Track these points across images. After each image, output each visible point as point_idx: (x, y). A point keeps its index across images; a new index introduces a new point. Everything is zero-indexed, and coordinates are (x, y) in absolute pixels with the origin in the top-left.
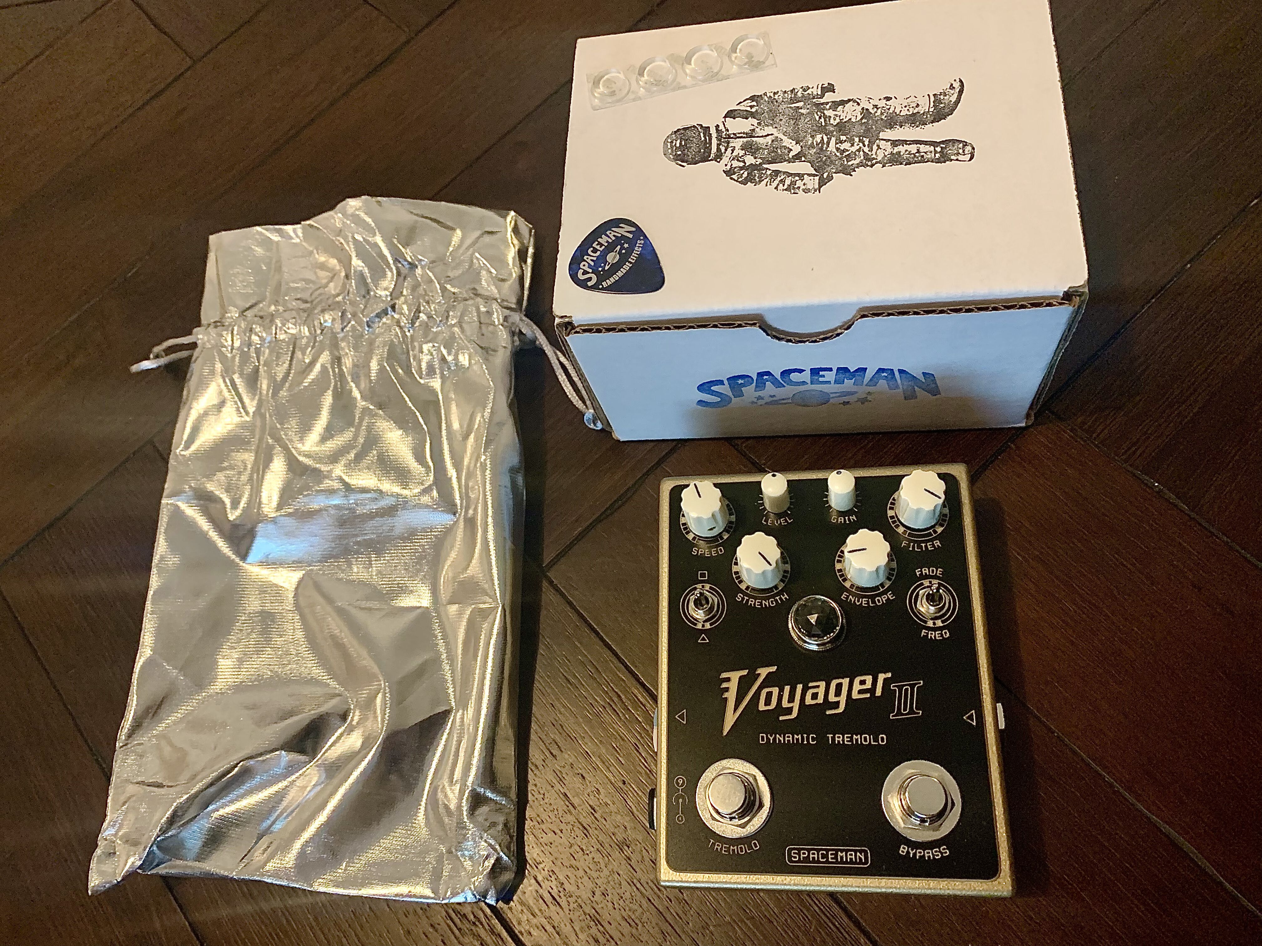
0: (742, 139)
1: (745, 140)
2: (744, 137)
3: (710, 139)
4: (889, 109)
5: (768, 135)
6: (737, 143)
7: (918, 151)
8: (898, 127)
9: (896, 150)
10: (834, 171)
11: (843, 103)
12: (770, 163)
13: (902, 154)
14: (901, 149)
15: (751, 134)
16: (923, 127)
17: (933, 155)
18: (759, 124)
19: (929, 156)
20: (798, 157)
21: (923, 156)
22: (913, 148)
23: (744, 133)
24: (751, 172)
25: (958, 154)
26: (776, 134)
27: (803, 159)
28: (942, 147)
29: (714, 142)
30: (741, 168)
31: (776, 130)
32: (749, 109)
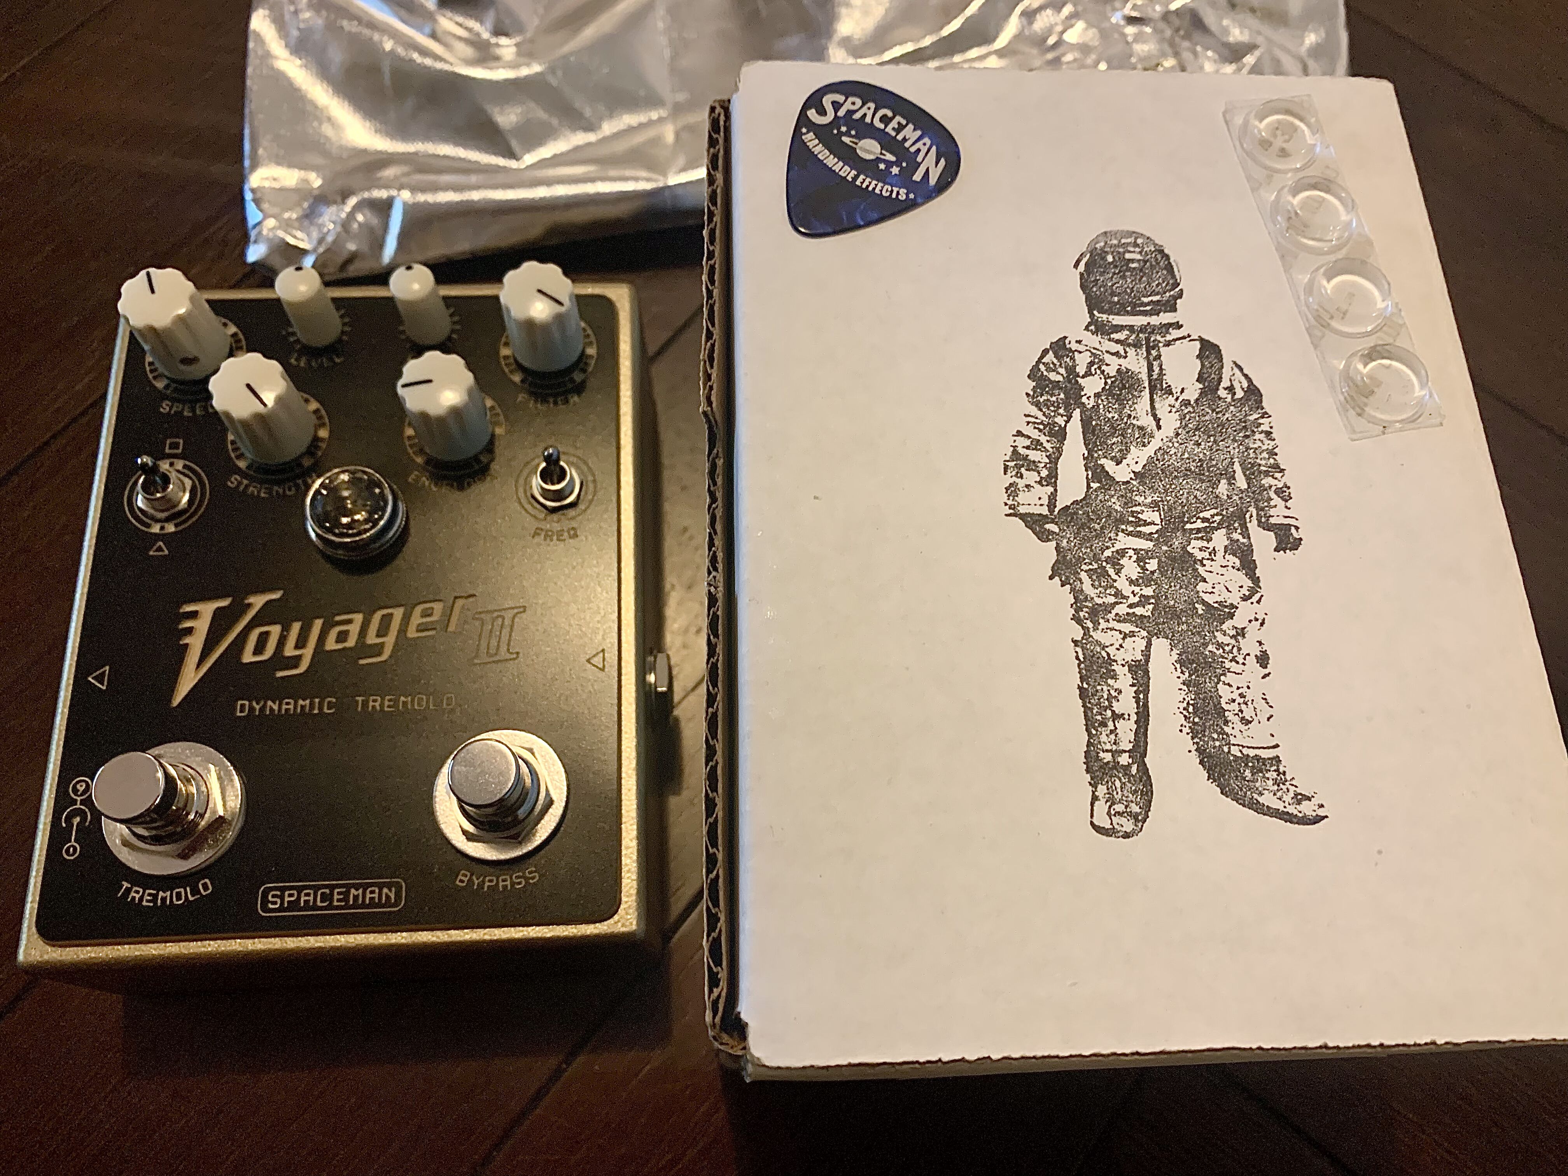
0: (1145, 370)
1: (1144, 376)
2: (1150, 375)
3: (1145, 313)
4: (1233, 660)
5: (1158, 421)
6: (1136, 362)
7: (1116, 717)
8: (1183, 677)
9: (1122, 671)
10: (1064, 543)
11: (1248, 566)
12: (1086, 423)
13: (1110, 681)
14: (1124, 681)
15: (1158, 386)
16: (1186, 730)
17: (1108, 747)
18: (1186, 403)
19: (1103, 738)
20: (1098, 474)
21: (1104, 724)
22: (1126, 704)
23: (1161, 373)
24: (1061, 388)
25: (1111, 801)
26: (1158, 435)
27: (1095, 485)
28: (1129, 766)
29: (1139, 321)
30: (1071, 371)
31: (1172, 434)
32: (1225, 383)
